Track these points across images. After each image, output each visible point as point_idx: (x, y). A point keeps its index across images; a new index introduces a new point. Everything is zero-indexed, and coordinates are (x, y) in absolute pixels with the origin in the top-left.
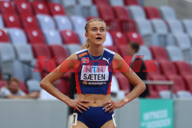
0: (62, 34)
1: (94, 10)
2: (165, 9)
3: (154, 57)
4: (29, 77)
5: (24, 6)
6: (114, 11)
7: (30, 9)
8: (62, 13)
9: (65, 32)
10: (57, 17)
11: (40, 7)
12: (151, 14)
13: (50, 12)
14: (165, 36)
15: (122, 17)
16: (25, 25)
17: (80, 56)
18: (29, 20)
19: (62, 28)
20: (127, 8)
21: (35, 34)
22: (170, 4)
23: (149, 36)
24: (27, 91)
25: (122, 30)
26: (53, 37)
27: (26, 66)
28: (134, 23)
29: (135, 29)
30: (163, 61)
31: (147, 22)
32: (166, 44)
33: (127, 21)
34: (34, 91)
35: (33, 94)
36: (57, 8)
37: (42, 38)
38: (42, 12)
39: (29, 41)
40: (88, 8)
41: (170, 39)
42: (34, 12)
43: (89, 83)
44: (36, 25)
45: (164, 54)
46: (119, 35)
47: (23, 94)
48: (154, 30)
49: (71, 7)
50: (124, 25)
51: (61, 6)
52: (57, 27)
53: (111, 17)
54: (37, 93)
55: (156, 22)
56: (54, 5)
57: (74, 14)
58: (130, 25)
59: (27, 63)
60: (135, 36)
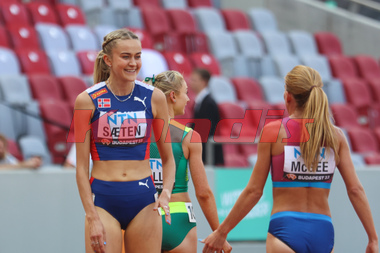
0: (81, 59)
1: (135, 17)
2: (259, 14)
3: (239, 96)
4: (23, 133)
5: (14, 10)
6: (171, 17)
7: (25, 15)
8: (80, 20)
9: (86, 54)
10: (72, 29)
11: (43, 10)
12: (234, 22)
13: (60, 20)
14: (258, 61)
15: (183, 28)
16: (17, 42)
17: (95, 96)
18: (24, 33)
19: (80, 47)
20: (192, 12)
21: (33, 57)
22: (267, 5)
23: (230, 60)
24: (20, 156)
25: (184, 50)
26: (64, 64)
27: (19, 114)
28: (205, 38)
29: (206, 48)
30: (256, 104)
31: (228, 36)
32: (260, 73)
33: (192, 35)
34: (32, 156)
35: (31, 162)
36: (72, 14)
37: (45, 65)
38: (46, 20)
39: (23, 70)
40: (125, 13)
41: (267, 64)
42: (31, 19)
43: (114, 143)
44: (35, 43)
45: (257, 90)
46: (179, 59)
47: (13, 161)
48: (239, 49)
49: (96, 11)
50: (187, 41)
51: (78, 9)
52: (71, 46)
53: (165, 27)
54: (38, 160)
55: (243, 35)
56: (67, 8)
57: (101, 23)
58: (198, 42)
59: (21, 108)
60: (206, 60)
